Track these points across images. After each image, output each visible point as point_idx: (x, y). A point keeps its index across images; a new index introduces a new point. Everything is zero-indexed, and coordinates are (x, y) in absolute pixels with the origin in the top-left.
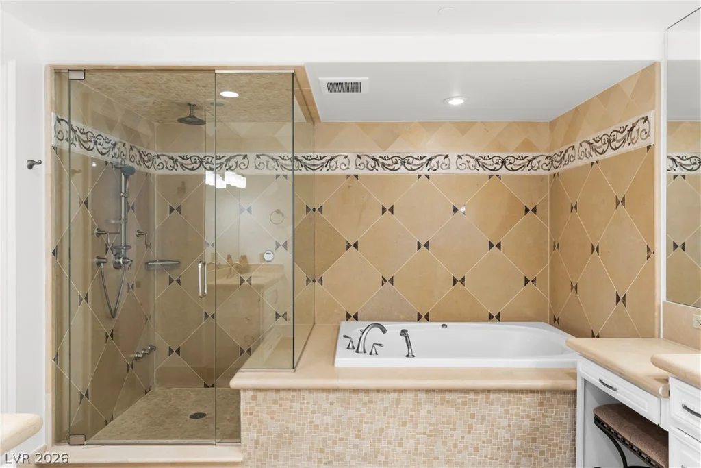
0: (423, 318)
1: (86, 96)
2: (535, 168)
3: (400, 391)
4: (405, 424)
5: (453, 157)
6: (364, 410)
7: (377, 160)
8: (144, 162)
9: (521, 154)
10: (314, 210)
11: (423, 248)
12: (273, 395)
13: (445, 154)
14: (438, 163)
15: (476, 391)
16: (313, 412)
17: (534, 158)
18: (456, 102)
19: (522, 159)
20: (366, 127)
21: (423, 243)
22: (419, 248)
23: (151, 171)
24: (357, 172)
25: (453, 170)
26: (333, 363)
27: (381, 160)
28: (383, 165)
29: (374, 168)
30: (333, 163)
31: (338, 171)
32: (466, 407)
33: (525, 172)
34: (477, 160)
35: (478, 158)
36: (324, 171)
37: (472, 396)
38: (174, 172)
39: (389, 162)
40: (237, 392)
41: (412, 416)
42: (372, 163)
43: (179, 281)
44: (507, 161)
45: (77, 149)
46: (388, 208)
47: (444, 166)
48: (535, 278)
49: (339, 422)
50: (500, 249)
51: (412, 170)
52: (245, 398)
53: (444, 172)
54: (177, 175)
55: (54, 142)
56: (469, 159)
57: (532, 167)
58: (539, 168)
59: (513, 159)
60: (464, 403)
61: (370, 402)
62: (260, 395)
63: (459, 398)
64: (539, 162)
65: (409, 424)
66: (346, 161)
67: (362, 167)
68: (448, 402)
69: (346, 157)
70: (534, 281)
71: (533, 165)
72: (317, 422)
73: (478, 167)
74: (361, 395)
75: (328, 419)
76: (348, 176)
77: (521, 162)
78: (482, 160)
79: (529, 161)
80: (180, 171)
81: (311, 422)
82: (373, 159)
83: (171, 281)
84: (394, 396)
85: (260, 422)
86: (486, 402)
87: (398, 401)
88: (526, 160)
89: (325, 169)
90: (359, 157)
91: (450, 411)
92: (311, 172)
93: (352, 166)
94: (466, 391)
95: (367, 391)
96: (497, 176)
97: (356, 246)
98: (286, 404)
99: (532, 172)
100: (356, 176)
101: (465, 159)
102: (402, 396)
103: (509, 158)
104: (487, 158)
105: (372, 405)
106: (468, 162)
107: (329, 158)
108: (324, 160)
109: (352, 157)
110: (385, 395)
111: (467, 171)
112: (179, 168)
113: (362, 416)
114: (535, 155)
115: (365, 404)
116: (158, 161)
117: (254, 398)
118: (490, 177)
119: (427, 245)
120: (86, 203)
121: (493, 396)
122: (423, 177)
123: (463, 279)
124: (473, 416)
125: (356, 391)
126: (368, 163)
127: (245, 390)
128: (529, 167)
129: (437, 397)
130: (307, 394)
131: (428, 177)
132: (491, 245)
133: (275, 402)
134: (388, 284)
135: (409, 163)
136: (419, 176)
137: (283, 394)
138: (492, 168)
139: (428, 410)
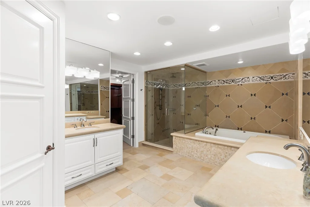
0: (240, 129)
1: (152, 76)
2: (287, 78)
3: (207, 142)
4: (208, 151)
5: (251, 78)
6: (198, 146)
7: (224, 81)
8: (167, 87)
9: (280, 74)
10: (206, 96)
11: (240, 107)
12: (179, 138)
13: (248, 77)
14: (245, 80)
15: (228, 146)
16: (187, 144)
17: (286, 75)
18: (241, 62)
19: (281, 76)
20: (221, 72)
21: (240, 106)
22: (238, 107)
23: (169, 88)
24: (219, 85)
25: (251, 82)
26: (195, 134)
27: (226, 81)
28: (226, 82)
29: (223, 83)
30: (211, 83)
31: (213, 85)
32: (225, 150)
33: (282, 80)
34: (260, 78)
35: (261, 77)
36: (209, 86)
37: (226, 147)
38: (174, 88)
39: (228, 81)
40: (172, 136)
41: (210, 149)
42: (223, 82)
43: (175, 114)
44: (274, 77)
45: (150, 86)
46: (228, 95)
47: (247, 81)
48: (287, 119)
49: (192, 147)
50: (270, 108)
51: (236, 83)
52: (174, 138)
53: (247, 83)
54: (175, 89)
55: (145, 85)
56: (257, 78)
57: (285, 78)
58: (289, 78)
59: (276, 76)
60: (224, 149)
61: (200, 144)
62: (177, 138)
63: (223, 147)
64: (289, 76)
65: (209, 151)
66: (215, 82)
67: (220, 83)
68: (219, 148)
69: (215, 81)
70: (286, 120)
71: (286, 77)
72: (188, 146)
73: (261, 80)
74: (197, 142)
75: (190, 146)
76: (216, 86)
77: (280, 77)
78: (262, 78)
79: (284, 76)
80: (175, 88)
81: (187, 146)
82: (223, 81)
83: (174, 114)
84: (205, 143)
85: (177, 143)
86: (231, 150)
87: (206, 145)
88: (282, 76)
89: (209, 85)
90: (219, 81)
91: (220, 151)
92: (205, 86)
93: (217, 83)
94: (225, 146)
95: (199, 141)
96: (269, 83)
97: (218, 106)
98: (182, 141)
99: (285, 80)
100: (218, 86)
101: (255, 78)
102: (207, 144)
103: (274, 76)
104: (265, 77)
105: (200, 145)
106: (257, 79)
107: (210, 82)
108: (209, 82)
109: (217, 81)
110: (203, 143)
111: (256, 82)
112: (175, 87)
113: (198, 147)
114: (287, 74)
115: (198, 144)
116: (171, 86)
117: (175, 138)
118: (266, 83)
119: (241, 106)
120: (152, 96)
121: (232, 149)
122: (240, 85)
123: (255, 118)
124: (227, 153)
125: (196, 140)
126: (222, 82)
127: (174, 136)
128: (284, 78)
129: (217, 146)
130: (185, 139)
131: (241, 85)
132: (266, 107)
133: (179, 140)
134: (228, 118)
135: (235, 81)
136: (238, 85)
137: (181, 138)
138: (267, 80)
139: (214, 149)
